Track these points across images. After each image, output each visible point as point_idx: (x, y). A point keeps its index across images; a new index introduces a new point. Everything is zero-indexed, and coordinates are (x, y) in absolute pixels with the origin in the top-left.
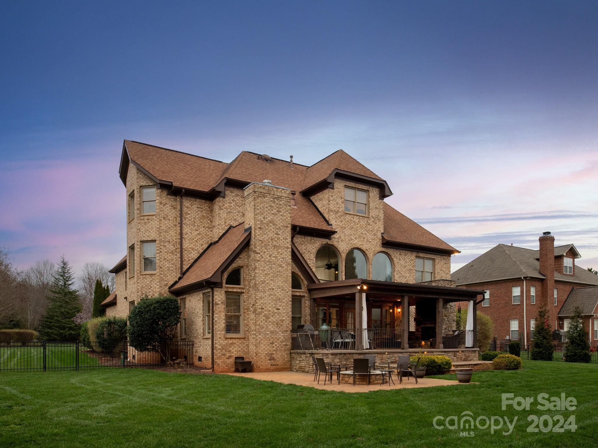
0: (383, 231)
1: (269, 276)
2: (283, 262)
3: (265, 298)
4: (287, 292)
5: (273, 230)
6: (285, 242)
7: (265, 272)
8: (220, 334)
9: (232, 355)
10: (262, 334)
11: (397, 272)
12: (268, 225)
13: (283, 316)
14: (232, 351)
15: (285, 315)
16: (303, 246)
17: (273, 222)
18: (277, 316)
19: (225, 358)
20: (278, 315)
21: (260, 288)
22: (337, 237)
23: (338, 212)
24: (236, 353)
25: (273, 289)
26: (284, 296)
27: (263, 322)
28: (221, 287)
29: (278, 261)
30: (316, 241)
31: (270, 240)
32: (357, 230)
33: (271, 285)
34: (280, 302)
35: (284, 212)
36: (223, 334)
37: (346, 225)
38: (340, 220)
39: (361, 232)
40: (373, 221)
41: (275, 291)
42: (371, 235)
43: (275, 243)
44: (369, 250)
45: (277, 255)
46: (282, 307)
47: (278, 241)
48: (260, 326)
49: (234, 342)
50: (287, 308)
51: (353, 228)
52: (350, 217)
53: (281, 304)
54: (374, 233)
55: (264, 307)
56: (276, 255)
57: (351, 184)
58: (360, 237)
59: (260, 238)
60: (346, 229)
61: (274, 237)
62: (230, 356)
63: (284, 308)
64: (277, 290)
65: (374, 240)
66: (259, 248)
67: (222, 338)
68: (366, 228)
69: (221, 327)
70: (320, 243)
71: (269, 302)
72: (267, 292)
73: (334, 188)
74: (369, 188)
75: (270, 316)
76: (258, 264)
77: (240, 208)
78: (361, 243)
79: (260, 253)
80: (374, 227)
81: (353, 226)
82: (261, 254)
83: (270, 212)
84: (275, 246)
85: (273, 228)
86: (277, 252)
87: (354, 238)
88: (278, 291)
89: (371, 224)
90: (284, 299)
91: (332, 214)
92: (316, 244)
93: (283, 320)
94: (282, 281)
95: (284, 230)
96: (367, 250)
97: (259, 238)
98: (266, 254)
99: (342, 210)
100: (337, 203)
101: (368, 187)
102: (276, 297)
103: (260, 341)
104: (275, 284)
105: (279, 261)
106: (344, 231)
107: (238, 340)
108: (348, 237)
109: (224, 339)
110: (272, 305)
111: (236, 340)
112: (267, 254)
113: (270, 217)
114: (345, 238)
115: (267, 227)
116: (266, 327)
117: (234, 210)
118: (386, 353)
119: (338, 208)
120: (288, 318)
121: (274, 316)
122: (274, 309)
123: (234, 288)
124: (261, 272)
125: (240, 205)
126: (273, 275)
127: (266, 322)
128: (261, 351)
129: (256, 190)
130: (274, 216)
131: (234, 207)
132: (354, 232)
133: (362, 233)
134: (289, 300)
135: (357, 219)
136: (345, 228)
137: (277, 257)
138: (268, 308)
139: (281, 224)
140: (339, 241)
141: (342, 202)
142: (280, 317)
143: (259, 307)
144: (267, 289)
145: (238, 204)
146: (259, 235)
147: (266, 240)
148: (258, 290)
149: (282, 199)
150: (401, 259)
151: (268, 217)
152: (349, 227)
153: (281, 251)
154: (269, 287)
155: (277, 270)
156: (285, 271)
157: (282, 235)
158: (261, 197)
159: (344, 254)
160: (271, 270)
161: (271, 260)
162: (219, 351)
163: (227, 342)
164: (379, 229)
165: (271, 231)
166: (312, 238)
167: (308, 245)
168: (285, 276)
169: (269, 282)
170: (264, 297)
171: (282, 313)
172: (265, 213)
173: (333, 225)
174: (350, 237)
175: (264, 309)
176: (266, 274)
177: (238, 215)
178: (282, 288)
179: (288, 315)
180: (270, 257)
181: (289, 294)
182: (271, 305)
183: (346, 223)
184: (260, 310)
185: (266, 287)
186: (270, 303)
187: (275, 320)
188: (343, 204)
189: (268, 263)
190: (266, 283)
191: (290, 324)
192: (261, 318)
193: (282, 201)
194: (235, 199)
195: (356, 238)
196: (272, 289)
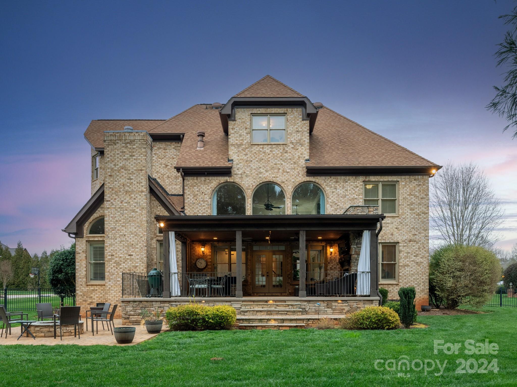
0: (307, 157)
1: (120, 222)
2: (137, 206)
3: (116, 245)
4: (142, 237)
5: (125, 176)
6: (139, 186)
7: (116, 219)
8: (81, 281)
9: (93, 301)
10: (112, 281)
11: (331, 204)
12: (119, 171)
13: (136, 262)
14: (94, 297)
15: (139, 261)
16: (195, 188)
17: (126, 168)
18: (130, 263)
19: (86, 304)
20: (130, 261)
21: (110, 235)
22: (240, 173)
23: (242, 144)
24: (98, 299)
25: (125, 235)
26: (138, 242)
27: (113, 268)
28: (83, 237)
29: (130, 207)
30: (212, 181)
31: (121, 186)
32: (269, 161)
33: (122, 232)
34: (133, 248)
35: (138, 156)
36: (84, 281)
37: (252, 158)
38: (244, 153)
39: (274, 163)
40: (292, 148)
41: (127, 237)
42: (289, 164)
43: (127, 188)
44: (286, 182)
45: (130, 201)
46: (136, 253)
47: (130, 186)
48: (110, 273)
49: (96, 288)
50: (142, 253)
51: (262, 159)
52: (259, 148)
53: (133, 250)
54: (294, 161)
55: (114, 254)
56: (128, 200)
57: (259, 111)
58: (272, 168)
59: (111, 185)
60: (253, 163)
61: (126, 183)
62: (91, 302)
63: (137, 253)
64: (129, 235)
65: (294, 169)
66: (109, 195)
67: (83, 285)
68: (281, 158)
69: (82, 274)
70: (217, 182)
71: (120, 248)
72: (117, 239)
73: (236, 119)
74: (287, 110)
75: (121, 263)
76: (108, 212)
77: (163, 160)
78: (274, 176)
79: (110, 201)
80: (294, 154)
81: (263, 158)
82: (112, 201)
83: (121, 158)
84: (127, 192)
85: (125, 174)
86: (129, 197)
87: (264, 171)
88: (130, 237)
89: (289, 151)
90: (137, 245)
91: (233, 148)
92: (212, 184)
93: (137, 266)
94: (135, 226)
95: (138, 174)
96: (284, 182)
97: (109, 186)
98: (116, 201)
99: (247, 142)
100: (240, 136)
101: (285, 109)
102: (128, 243)
103: (109, 288)
104: (127, 230)
105: (132, 206)
106: (249, 164)
107: (99, 287)
108: (254, 171)
109: (85, 286)
110: (124, 251)
111: (98, 287)
112: (118, 200)
113: (122, 163)
114: (251, 173)
115: (118, 174)
116: (117, 274)
117: (156, 163)
118: (203, 302)
119: (242, 140)
120: (142, 264)
121: (126, 263)
122: (125, 255)
123: (97, 237)
124: (111, 219)
125: (163, 157)
126: (125, 221)
127: (117, 268)
128: (111, 297)
129: (106, 139)
130: (126, 161)
131: (156, 160)
132: (264, 164)
133: (276, 164)
134: (143, 246)
135: (268, 149)
136: (252, 161)
137: (129, 202)
138: (119, 255)
139: (135, 168)
140: (242, 177)
141: (247, 133)
142: (133, 263)
143: (109, 254)
144: (118, 235)
145: (160, 157)
146: (109, 183)
147: (117, 186)
148: (107, 237)
149: (136, 143)
150: (339, 187)
151: (119, 163)
152: (257, 159)
153: (135, 196)
154: (120, 234)
155: (129, 215)
156: (139, 216)
157: (135, 179)
158: (112, 144)
159: (249, 191)
160: (122, 216)
161: (122, 207)
162: (81, 297)
163: (88, 288)
164: (301, 156)
165: (123, 177)
166: (207, 178)
167: (202, 186)
168: (139, 221)
169: (120, 228)
170: (114, 244)
171: (135, 259)
172: (116, 159)
173: (234, 160)
174: (258, 171)
175: (115, 255)
176: (117, 221)
177: (160, 167)
178: (135, 234)
179: (142, 261)
180: (121, 203)
181: (143, 239)
182: (122, 252)
183: (252, 156)
184: (110, 257)
185: (116, 233)
186: (121, 250)
187: (127, 266)
188: (249, 135)
189: (119, 210)
190: (116, 230)
191: (145, 270)
192: (110, 265)
193: (136, 145)
194: (157, 152)
195: (266, 171)
196: (123, 235)
